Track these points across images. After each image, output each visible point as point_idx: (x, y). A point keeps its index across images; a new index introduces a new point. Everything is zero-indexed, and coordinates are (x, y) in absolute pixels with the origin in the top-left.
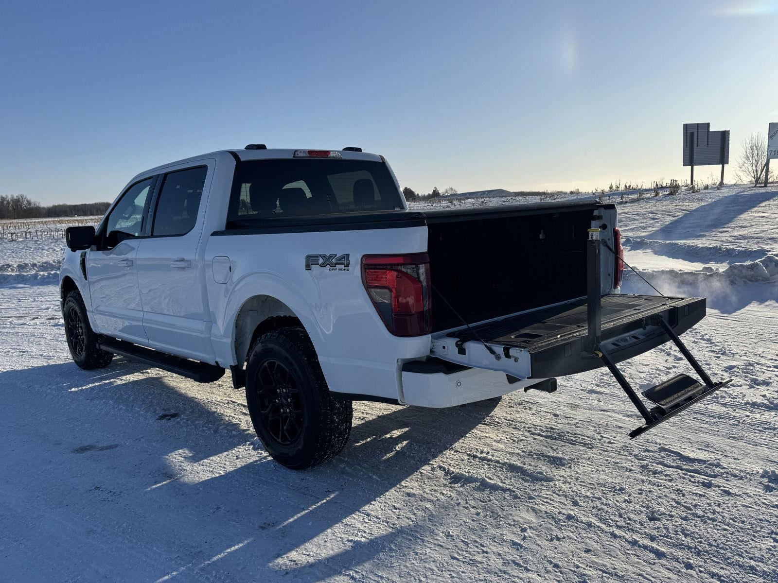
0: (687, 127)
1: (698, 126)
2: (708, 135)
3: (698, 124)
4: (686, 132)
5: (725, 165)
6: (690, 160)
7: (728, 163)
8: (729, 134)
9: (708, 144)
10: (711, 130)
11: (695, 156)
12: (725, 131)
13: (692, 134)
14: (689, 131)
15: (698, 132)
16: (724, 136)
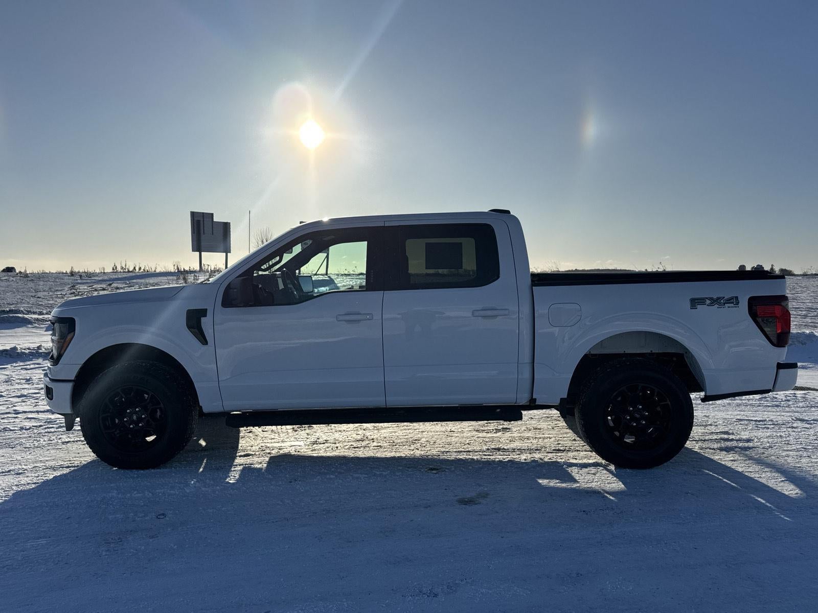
0: (193, 215)
1: (203, 216)
2: (212, 224)
3: (203, 213)
4: (193, 220)
5: (229, 254)
6: (199, 246)
7: (230, 252)
8: (230, 226)
9: (213, 234)
10: (215, 220)
11: (203, 244)
12: (227, 222)
13: (198, 222)
14: (196, 219)
15: (203, 220)
16: (226, 227)
